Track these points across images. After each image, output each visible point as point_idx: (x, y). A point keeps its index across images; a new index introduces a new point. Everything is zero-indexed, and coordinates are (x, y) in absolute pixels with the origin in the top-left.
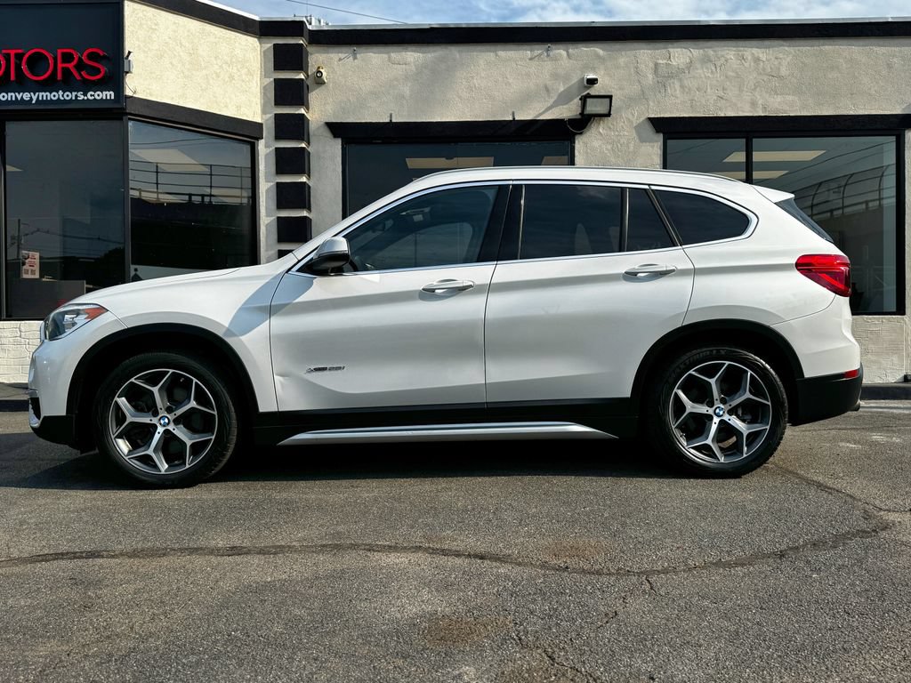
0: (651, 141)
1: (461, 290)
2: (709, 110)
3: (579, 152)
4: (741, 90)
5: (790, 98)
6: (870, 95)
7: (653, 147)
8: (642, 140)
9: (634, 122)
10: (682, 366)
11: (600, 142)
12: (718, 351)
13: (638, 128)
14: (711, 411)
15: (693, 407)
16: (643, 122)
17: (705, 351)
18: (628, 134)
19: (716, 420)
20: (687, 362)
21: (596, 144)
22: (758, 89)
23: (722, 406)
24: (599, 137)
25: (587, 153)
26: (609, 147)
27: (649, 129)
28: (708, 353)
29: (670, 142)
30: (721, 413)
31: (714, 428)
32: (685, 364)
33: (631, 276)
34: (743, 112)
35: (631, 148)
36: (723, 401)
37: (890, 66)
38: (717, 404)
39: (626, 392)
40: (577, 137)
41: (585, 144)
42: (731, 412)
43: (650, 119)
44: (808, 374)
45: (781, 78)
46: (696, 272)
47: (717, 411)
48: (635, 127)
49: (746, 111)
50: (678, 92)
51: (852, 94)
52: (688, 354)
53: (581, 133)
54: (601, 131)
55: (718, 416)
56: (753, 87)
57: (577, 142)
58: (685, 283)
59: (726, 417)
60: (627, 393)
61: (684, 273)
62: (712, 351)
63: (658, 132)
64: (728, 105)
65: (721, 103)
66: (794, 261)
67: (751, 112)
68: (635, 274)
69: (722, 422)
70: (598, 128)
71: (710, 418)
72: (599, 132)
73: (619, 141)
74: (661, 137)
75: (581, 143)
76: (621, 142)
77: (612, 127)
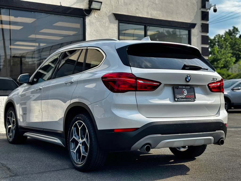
0: (114, 23)
2: (133, 13)
3: (88, 24)
4: (144, 7)
5: (159, 12)
6: (182, 14)
7: (114, 25)
8: (111, 22)
9: (108, 14)
11: (95, 21)
13: (109, 17)
16: (111, 14)
18: (106, 19)
19: (79, 145)
22: (149, 7)
24: (95, 18)
25: (91, 24)
26: (99, 23)
27: (113, 18)
29: (120, 24)
34: (144, 15)
35: (107, 25)
37: (187, 5)
38: (80, 139)
40: (86, 17)
41: (90, 20)
43: (113, 14)
45: (156, 4)
48: (108, 16)
49: (145, 16)
50: (123, 4)
51: (177, 14)
53: (88, 16)
56: (147, 6)
57: (86, 19)
63: (116, 19)
64: (140, 12)
65: (137, 11)
67: (147, 16)
70: (94, 14)
72: (95, 16)
73: (102, 21)
74: (117, 21)
75: (88, 20)
76: (103, 22)
77: (100, 15)
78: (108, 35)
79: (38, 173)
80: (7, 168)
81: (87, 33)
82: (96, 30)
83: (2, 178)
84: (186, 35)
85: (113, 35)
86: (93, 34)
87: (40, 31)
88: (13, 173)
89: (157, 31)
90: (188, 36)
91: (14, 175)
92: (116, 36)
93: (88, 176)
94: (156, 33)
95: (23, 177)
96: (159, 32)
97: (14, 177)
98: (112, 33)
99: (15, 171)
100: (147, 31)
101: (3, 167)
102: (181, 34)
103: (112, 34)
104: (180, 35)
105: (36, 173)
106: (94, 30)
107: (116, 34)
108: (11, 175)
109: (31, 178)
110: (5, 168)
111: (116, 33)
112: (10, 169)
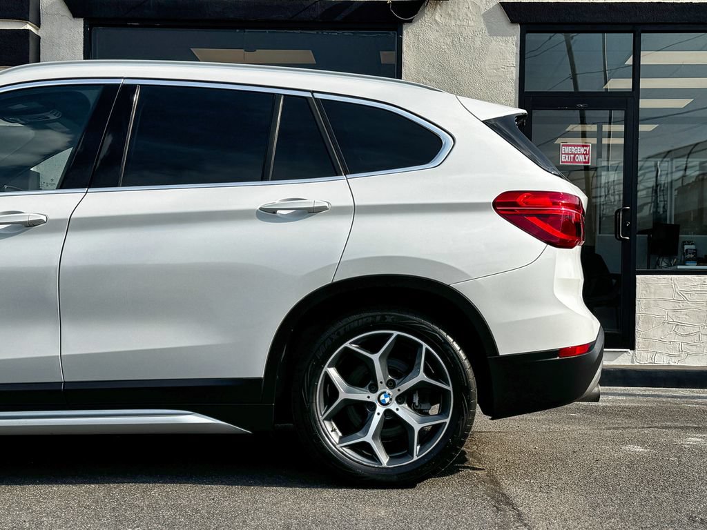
0: (504, 34)
1: (29, 226)
3: (407, 47)
7: (506, 42)
8: (493, 32)
9: (482, 8)
10: (335, 337)
11: (436, 34)
12: (383, 317)
13: (487, 16)
14: (373, 398)
15: (348, 392)
16: (493, 8)
17: (366, 316)
18: (475, 23)
19: (380, 409)
20: (342, 331)
21: (432, 35)
23: (388, 391)
24: (435, 27)
25: (418, 48)
27: (502, 18)
28: (370, 319)
29: (529, 36)
30: (387, 400)
31: (376, 420)
32: (339, 334)
33: (268, 213)
35: (478, 43)
36: (391, 385)
38: (382, 388)
39: (257, 370)
40: (404, 26)
41: (417, 36)
42: (400, 400)
43: (502, 4)
44: (503, 350)
46: (357, 210)
47: (382, 397)
48: (484, 15)
52: (344, 322)
53: (410, 21)
54: (437, 18)
55: (383, 404)
57: (404, 32)
58: (341, 225)
59: (394, 406)
60: (259, 372)
61: (340, 211)
62: (374, 317)
63: (513, 22)
66: (491, 199)
68: (274, 211)
69: (388, 413)
70: (433, 14)
71: (372, 406)
72: (435, 20)
73: (461, 34)
74: (517, 29)
75: (410, 34)
76: (465, 35)
77: (452, 13)
78: (481, 77)
85: (499, 77)
86: (425, 78)
98: (497, 69)
103: (495, 71)
111: (513, 69)
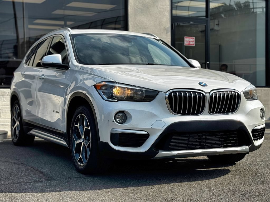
78: (158, 9)
79: (78, 177)
80: (40, 171)
81: (130, 6)
82: (141, 2)
83: (36, 182)
84: (262, 8)
85: (164, 9)
87: (68, 5)
88: (48, 177)
89: (222, 3)
90: (265, 9)
91: (49, 179)
92: (168, 10)
93: (139, 182)
94: (220, 5)
95: (61, 181)
96: (225, 4)
97: (49, 181)
99: (50, 175)
100: (209, 3)
101: (35, 170)
102: (255, 7)
103: (162, 7)
104: (253, 8)
105: (76, 178)
106: (139, 2)
107: (168, 8)
108: (46, 179)
109: (70, 182)
110: (38, 172)
111: (168, 6)
112: (43, 172)
